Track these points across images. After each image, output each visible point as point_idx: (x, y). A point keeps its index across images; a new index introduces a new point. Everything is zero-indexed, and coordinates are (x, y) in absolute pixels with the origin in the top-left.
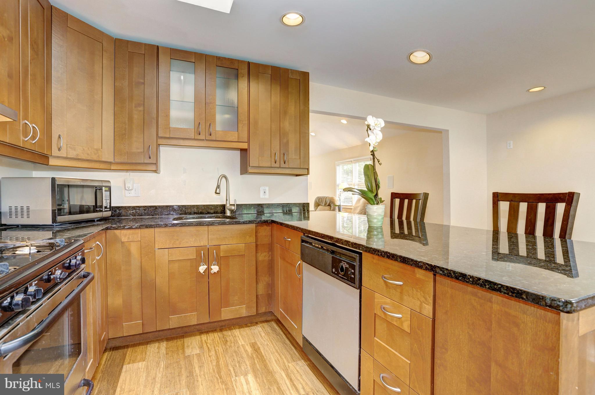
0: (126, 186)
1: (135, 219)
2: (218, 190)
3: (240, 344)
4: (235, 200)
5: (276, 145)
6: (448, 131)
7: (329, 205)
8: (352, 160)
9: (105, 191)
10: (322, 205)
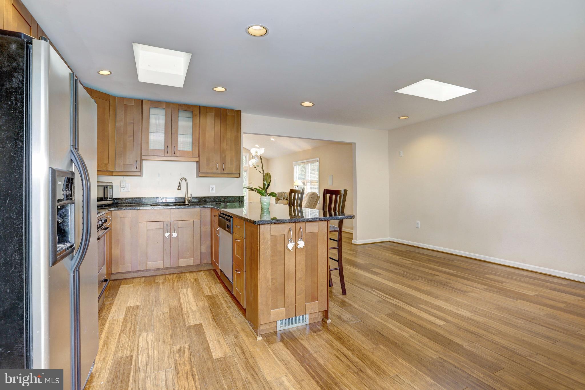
0: (122, 185)
1: (127, 206)
2: (179, 187)
3: (188, 278)
4: (191, 194)
5: (218, 158)
6: (355, 143)
9: (110, 188)
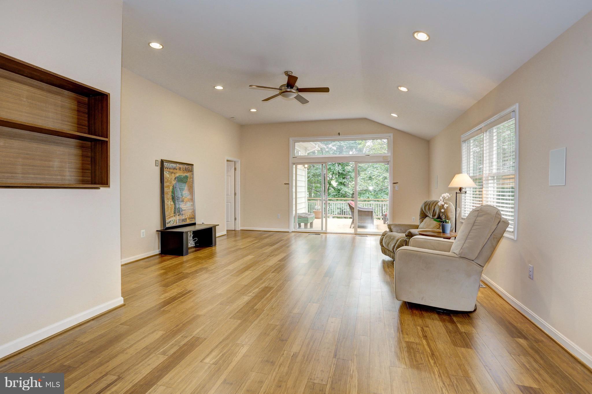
7: (440, 218)
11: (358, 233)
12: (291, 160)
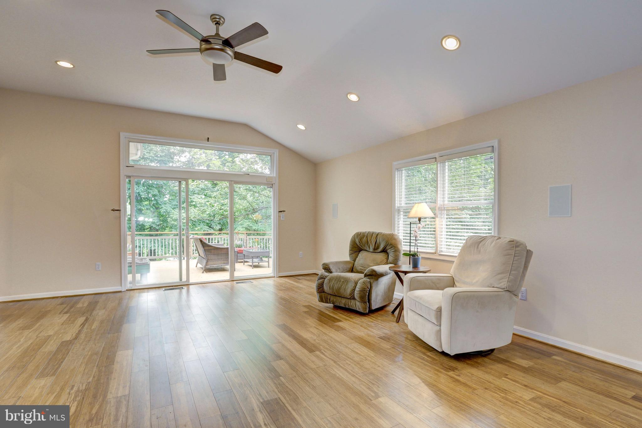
7: (384, 251)
8: (437, 155)
10: (368, 249)
11: (235, 279)
12: (124, 171)
